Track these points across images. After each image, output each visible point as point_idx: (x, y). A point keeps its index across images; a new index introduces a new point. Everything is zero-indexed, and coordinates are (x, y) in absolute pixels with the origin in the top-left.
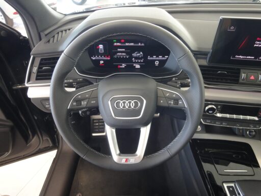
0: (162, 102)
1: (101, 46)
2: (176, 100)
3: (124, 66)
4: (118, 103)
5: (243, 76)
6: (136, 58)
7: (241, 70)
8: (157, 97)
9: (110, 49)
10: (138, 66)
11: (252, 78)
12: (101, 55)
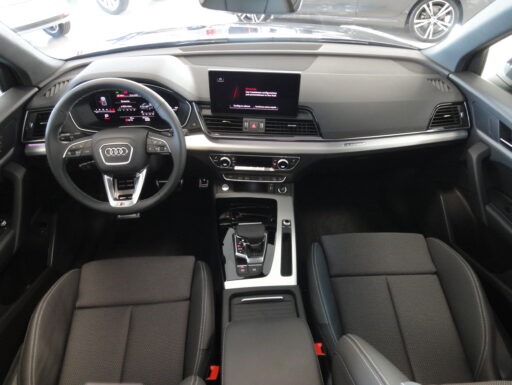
0: (150, 149)
1: (103, 99)
2: (163, 146)
3: (132, 119)
4: (108, 151)
5: (246, 124)
6: (145, 111)
7: (244, 119)
8: (146, 145)
9: (113, 102)
10: (147, 119)
11: (254, 126)
12: (105, 108)
